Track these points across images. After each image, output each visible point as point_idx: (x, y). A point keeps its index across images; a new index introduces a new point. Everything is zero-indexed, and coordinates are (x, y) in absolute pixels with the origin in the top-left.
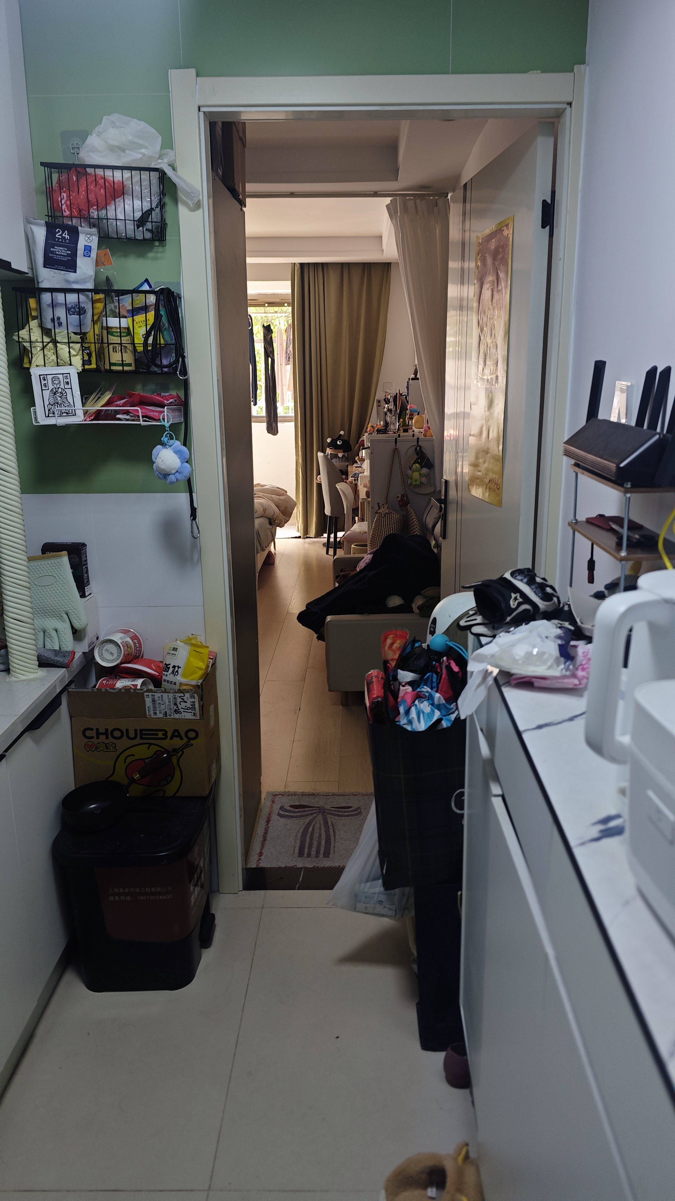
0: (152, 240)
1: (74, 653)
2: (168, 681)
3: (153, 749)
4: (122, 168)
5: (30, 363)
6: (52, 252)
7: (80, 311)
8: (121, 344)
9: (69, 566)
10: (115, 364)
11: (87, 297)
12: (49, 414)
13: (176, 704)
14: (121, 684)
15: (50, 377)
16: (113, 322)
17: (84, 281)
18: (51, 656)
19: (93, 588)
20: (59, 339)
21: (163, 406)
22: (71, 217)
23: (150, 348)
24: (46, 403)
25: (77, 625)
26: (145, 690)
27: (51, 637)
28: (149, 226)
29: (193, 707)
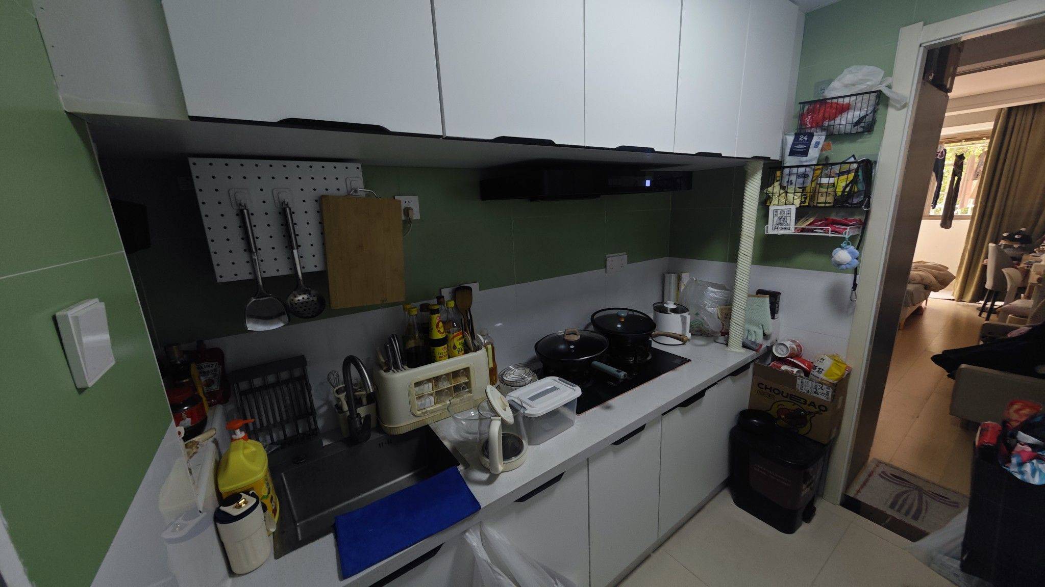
0: (863, 132)
1: (761, 345)
2: (814, 375)
3: (796, 407)
4: (850, 96)
5: (770, 203)
6: (795, 148)
7: (805, 176)
8: (827, 192)
9: (769, 302)
10: (820, 203)
11: (811, 168)
12: (775, 228)
13: (816, 389)
14: (784, 368)
15: (779, 211)
16: (825, 180)
17: (811, 160)
18: (749, 344)
19: (780, 315)
20: (789, 191)
21: (848, 225)
22: (811, 128)
23: (846, 194)
24: (775, 223)
25: (767, 332)
26: (798, 375)
27: (751, 334)
28: (862, 124)
29: (827, 394)
